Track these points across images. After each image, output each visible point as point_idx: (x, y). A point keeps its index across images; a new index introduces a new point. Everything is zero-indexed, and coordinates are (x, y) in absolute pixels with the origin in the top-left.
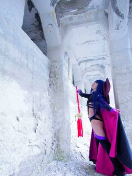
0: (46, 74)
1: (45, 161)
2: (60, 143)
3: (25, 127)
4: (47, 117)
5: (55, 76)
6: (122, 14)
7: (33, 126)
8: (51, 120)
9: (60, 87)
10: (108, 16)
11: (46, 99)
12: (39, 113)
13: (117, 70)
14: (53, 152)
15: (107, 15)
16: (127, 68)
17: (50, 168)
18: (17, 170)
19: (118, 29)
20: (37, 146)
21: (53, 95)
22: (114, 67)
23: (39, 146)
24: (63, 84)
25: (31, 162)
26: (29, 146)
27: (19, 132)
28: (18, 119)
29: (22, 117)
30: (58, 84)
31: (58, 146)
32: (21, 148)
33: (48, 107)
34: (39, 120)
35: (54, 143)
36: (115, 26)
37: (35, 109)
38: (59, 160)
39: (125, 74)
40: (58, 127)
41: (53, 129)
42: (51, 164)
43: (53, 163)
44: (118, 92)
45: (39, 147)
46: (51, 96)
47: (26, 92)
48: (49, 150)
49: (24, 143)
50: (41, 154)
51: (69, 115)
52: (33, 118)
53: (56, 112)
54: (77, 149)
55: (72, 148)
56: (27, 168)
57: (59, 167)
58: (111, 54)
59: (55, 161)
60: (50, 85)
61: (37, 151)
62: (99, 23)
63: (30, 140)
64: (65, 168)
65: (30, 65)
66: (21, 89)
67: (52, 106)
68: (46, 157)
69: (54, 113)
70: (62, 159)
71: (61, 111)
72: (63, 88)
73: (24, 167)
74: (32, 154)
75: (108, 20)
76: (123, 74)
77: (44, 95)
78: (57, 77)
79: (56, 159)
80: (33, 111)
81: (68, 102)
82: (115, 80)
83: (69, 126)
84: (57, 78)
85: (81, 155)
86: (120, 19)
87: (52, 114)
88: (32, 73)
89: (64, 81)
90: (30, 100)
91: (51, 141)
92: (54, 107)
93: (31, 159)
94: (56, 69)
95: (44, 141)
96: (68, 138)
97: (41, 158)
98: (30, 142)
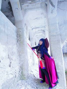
0: (15, 36)
1: (16, 81)
2: (23, 71)
3: (4, 65)
4: (16, 58)
5: (20, 37)
6: (54, 5)
7: (9, 64)
8: (18, 60)
9: (23, 42)
10: (47, 6)
11: (15, 49)
12: (12, 57)
13: (51, 34)
14: (20, 76)
15: (46, 5)
16: (56, 33)
17: (18, 84)
18: (1, 88)
19: (52, 13)
20: (11, 74)
21: (19, 47)
22: (50, 32)
24: (24, 41)
25: (8, 82)
26: (7, 74)
27: (1, 68)
29: (2, 60)
30: (22, 41)
31: (22, 73)
32: (3, 77)
33: (16, 53)
34: (12, 60)
35: (20, 71)
36: (50, 11)
37: (10, 55)
39: (55, 36)
40: (22, 63)
41: (19, 64)
43: (20, 82)
44: (52, 45)
45: (12, 74)
46: (18, 47)
47: (4, 46)
48: (17, 75)
49: (4, 73)
50: (13, 77)
51: (28, 56)
52: (9, 60)
53: (21, 55)
54: (31, 73)
55: (29, 72)
56: (6, 86)
57: (23, 83)
58: (48, 25)
59: (21, 80)
60: (17, 41)
61: (11, 76)
62: (42, 9)
63: (7, 72)
64: (26, 83)
65: (6, 31)
66: (2, 44)
67: (19, 52)
68: (16, 79)
69: (20, 55)
70: (24, 79)
71: (23, 55)
73: (4, 86)
74: (8, 78)
75: (47, 8)
76: (54, 36)
77: (14, 46)
78: (21, 37)
79: (21, 79)
80: (8, 56)
81: (27, 50)
82: (51, 39)
83: (27, 62)
85: (34, 76)
86: (53, 8)
88: (8, 35)
89: (24, 39)
90: (7, 50)
91: (18, 70)
92: (20, 53)
93: (8, 81)
94: (20, 33)
95: (15, 71)
96: (27, 68)
97: (13, 79)
98: (7, 73)
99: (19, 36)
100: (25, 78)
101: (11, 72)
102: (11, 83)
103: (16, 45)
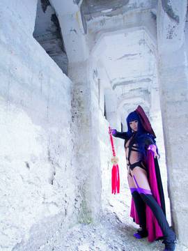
1: (66, 225)
2: (86, 200)
3: (37, 177)
4: (68, 164)
5: (80, 105)
6: (177, 16)
7: (48, 175)
8: (73, 167)
9: (87, 120)
10: (155, 19)
11: (66, 137)
12: (57, 157)
13: (169, 97)
14: (77, 212)
15: (154, 17)
16: (182, 95)
18: (27, 237)
19: (170, 38)
20: (55, 203)
21: (77, 132)
22: (163, 93)
23: (57, 203)
24: (90, 116)
25: (45, 225)
26: (43, 203)
27: (30, 183)
28: (28, 166)
29: (34, 163)
30: (84, 116)
32: (33, 207)
33: (70, 148)
34: (57, 168)
35: (78, 199)
36: (166, 33)
37: (52, 151)
38: (85, 223)
39: (180, 102)
40: (83, 177)
41: (76, 180)
42: (74, 228)
43: (77, 228)
44: (170, 128)
45: (57, 206)
46: (75, 134)
47: (39, 128)
48: (70, 210)
49: (37, 199)
50: (59, 214)
51: (100, 161)
52: (49, 165)
53: (81, 156)
54: (109, 208)
55: (104, 206)
56: (41, 234)
57: (86, 233)
58: (160, 73)
59: (80, 225)
60: (73, 117)
61: (54, 210)
62: (143, 29)
63: (44, 195)
64: (93, 235)
65: (45, 89)
66: (33, 122)
67: (76, 147)
68: (66, 219)
69: (78, 156)
70: (89, 221)
71: (87, 155)
72: (91, 122)
73: (36, 232)
74: (47, 215)
75: (156, 24)
76: (177, 102)
77: (64, 130)
78: (82, 105)
79: (80, 222)
80: (49, 154)
81: (98, 142)
82: (165, 111)
83: (99, 176)
84: (83, 108)
85: (116, 216)
86: (174, 23)
87: (75, 159)
89: (92, 111)
90: (45, 138)
91: (73, 196)
92: (78, 149)
93: (45, 221)
94: (81, 95)
95: (64, 196)
96: (98, 193)
97: (59, 220)
98: (44, 198)
99: (78, 104)
100: (90, 220)
101: (55, 199)
102: (54, 229)
103: (69, 128)
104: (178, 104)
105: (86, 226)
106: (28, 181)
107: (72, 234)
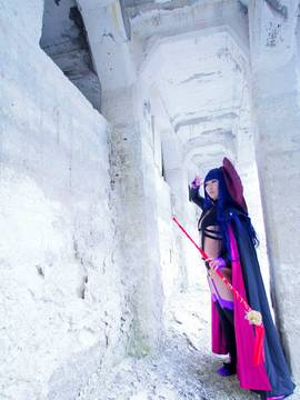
0: (100, 157)
1: (108, 362)
2: (139, 317)
3: (58, 290)
4: (108, 259)
5: (123, 162)
6: (284, 7)
7: (76, 284)
8: (116, 266)
9: (137, 186)
10: (246, 13)
11: (103, 221)
12: (89, 252)
13: (271, 145)
14: (125, 338)
15: (244, 9)
16: (293, 140)
18: (45, 391)
19: (272, 44)
20: (89, 329)
21: (119, 207)
22: (262, 138)
23: (92, 328)
24: (141, 178)
25: (74, 367)
26: (69, 330)
27: (46, 301)
28: (41, 272)
29: (51, 265)
30: (132, 179)
31: (134, 324)
32: (52, 341)
33: (109, 235)
34: (89, 269)
35: (126, 317)
36: (265, 36)
37: (81, 243)
38: (138, 356)
39: (290, 153)
40: (133, 281)
41: (122, 286)
42: (121, 365)
43: (126, 365)
44: (274, 197)
45: (93, 332)
46: (117, 209)
47: (57, 205)
48: (114, 337)
49: (58, 327)
50: (96, 345)
51: (158, 251)
52: (76, 266)
53: (127, 246)
54: (176, 326)
55: (167, 324)
56: (68, 382)
57: (141, 374)
58: (256, 106)
59: (130, 359)
60: (113, 182)
61: (88, 341)
62: (226, 30)
63: (71, 319)
64: (153, 376)
65: (64, 138)
66: (46, 196)
67: (119, 233)
68: (108, 352)
69: (123, 247)
70: (144, 352)
71: (138, 244)
72: (142, 189)
73: (60, 382)
74: (77, 349)
75: (247, 22)
76: (285, 153)
77: (99, 206)
78: (128, 162)
79: (130, 354)
80: (75, 247)
81: (156, 222)
82: (266, 169)
83: (158, 277)
84: (128, 167)
85: (188, 340)
86: (279, 20)
87: (118, 252)
88: (70, 156)
89: (144, 171)
90: (68, 222)
91: (118, 314)
92: (123, 235)
93: (74, 360)
94: (125, 145)
95: (103, 316)
96: (158, 305)
97: (98, 354)
98: (71, 324)
99: (120, 160)
100: (147, 350)
101: (88, 322)
102: (89, 372)
103: (106, 201)
104: (287, 157)
105: (141, 361)
106: (41, 299)
107: (118, 377)
